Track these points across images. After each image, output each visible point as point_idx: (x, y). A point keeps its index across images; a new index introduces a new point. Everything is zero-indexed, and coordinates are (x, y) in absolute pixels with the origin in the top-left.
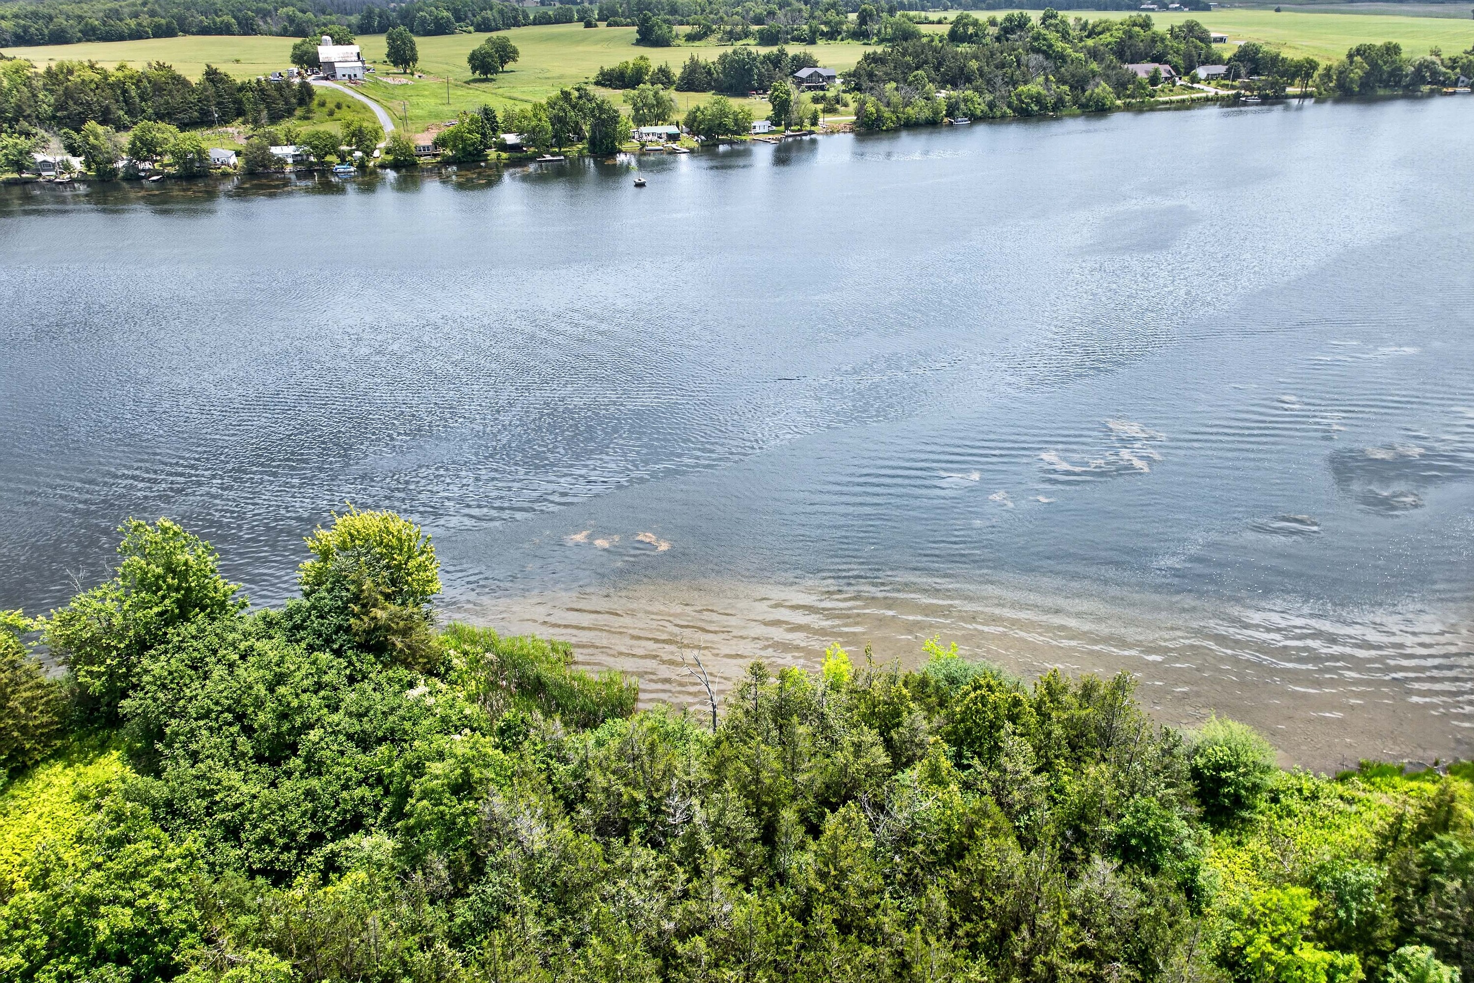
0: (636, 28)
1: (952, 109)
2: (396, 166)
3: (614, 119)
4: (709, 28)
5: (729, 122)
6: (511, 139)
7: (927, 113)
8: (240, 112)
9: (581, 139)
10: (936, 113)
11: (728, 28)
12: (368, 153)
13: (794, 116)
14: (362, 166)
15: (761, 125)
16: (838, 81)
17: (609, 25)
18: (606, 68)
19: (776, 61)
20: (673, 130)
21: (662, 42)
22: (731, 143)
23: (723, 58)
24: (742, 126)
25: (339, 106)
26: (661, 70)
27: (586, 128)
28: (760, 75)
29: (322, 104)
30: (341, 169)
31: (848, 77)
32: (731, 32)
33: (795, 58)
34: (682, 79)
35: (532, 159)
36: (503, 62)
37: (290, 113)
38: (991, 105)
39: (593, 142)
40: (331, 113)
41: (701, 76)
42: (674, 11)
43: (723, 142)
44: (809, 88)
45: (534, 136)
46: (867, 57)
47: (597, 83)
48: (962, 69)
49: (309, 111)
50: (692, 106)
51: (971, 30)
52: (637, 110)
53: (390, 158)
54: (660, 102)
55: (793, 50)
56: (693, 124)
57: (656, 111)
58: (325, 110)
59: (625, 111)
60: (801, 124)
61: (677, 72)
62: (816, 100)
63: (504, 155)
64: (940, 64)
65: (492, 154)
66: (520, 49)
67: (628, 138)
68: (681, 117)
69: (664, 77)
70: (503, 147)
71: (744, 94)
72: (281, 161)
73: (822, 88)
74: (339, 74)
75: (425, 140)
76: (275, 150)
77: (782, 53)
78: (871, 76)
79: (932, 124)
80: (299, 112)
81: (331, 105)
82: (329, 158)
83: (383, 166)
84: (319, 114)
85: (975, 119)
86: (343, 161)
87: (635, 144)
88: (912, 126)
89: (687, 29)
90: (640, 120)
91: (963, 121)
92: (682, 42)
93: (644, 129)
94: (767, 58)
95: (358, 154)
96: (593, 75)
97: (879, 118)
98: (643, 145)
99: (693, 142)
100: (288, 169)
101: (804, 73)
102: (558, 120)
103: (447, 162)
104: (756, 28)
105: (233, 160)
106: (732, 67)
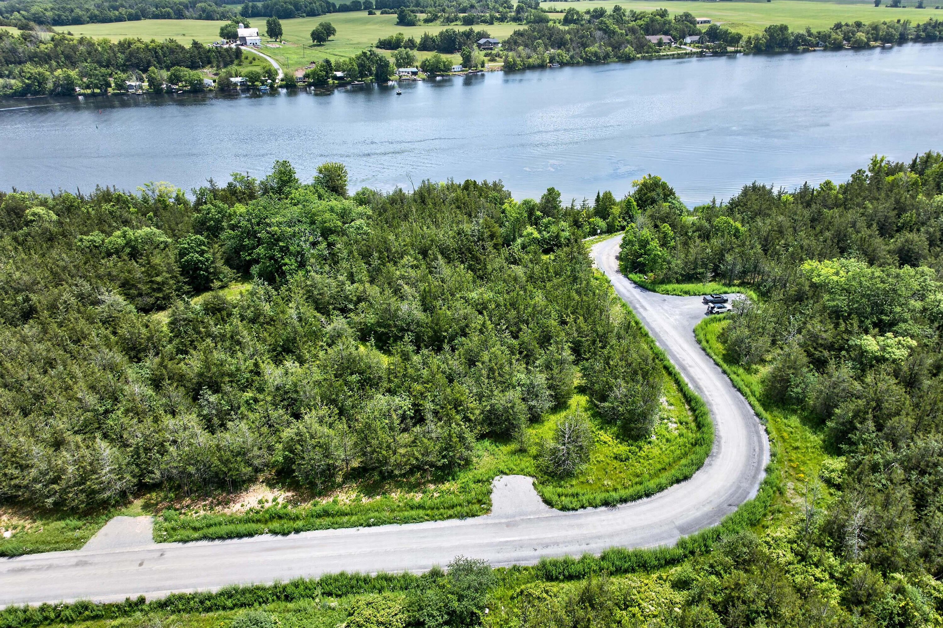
0: (396, 15)
1: (552, 60)
2: (286, 86)
3: (387, 64)
4: (436, 16)
5: (441, 66)
6: (339, 74)
7: (539, 61)
8: (209, 62)
9: (371, 75)
10: (543, 61)
11: (447, 15)
12: (274, 80)
13: (473, 63)
14: (272, 86)
15: (457, 67)
16: (500, 45)
17: (382, 13)
18: (382, 38)
19: (468, 35)
20: (415, 70)
21: (411, 24)
22: (442, 76)
23: (441, 34)
24: (447, 68)
25: (254, 59)
26: (409, 40)
27: (374, 69)
28: (460, 42)
29: (247, 58)
30: (263, 87)
31: (504, 43)
32: (448, 18)
33: (478, 33)
34: (420, 44)
35: (349, 83)
36: (328, 35)
37: (232, 62)
38: (572, 57)
39: (377, 75)
40: (251, 63)
41: (430, 43)
42: (418, 5)
43: (439, 75)
44: (484, 49)
45: (350, 73)
46: (515, 33)
47: (377, 47)
48: (561, 39)
49: (241, 61)
50: (424, 58)
51: (575, 17)
52: (397, 60)
53: (284, 83)
54: (408, 56)
55: (477, 28)
56: (424, 67)
57: (406, 61)
58: (248, 61)
59: (392, 61)
60: (476, 66)
61: (418, 41)
62: (486, 55)
63: (336, 82)
64: (551, 36)
65: (330, 81)
66: (336, 27)
67: (393, 73)
68: (418, 64)
69: (411, 44)
70: (335, 78)
71: (451, 52)
72: (236, 84)
73: (491, 49)
74: (248, 43)
75: (300, 74)
76: (233, 80)
77: (471, 30)
78: (516, 43)
79: (542, 67)
80: (236, 62)
81: (250, 59)
82: (256, 83)
83: (281, 87)
84: (246, 62)
85: (563, 64)
86: (263, 84)
87: (397, 77)
88: (532, 67)
89: (423, 16)
90: (399, 66)
91: (556, 65)
92: (422, 23)
93: (401, 70)
94: (464, 33)
95: (269, 81)
96: (375, 42)
97: (515, 63)
98: (400, 77)
99: (424, 75)
100: (238, 88)
101: (482, 41)
102: (361, 66)
103: (310, 85)
104: (461, 15)
105: (213, 84)
106: (445, 39)
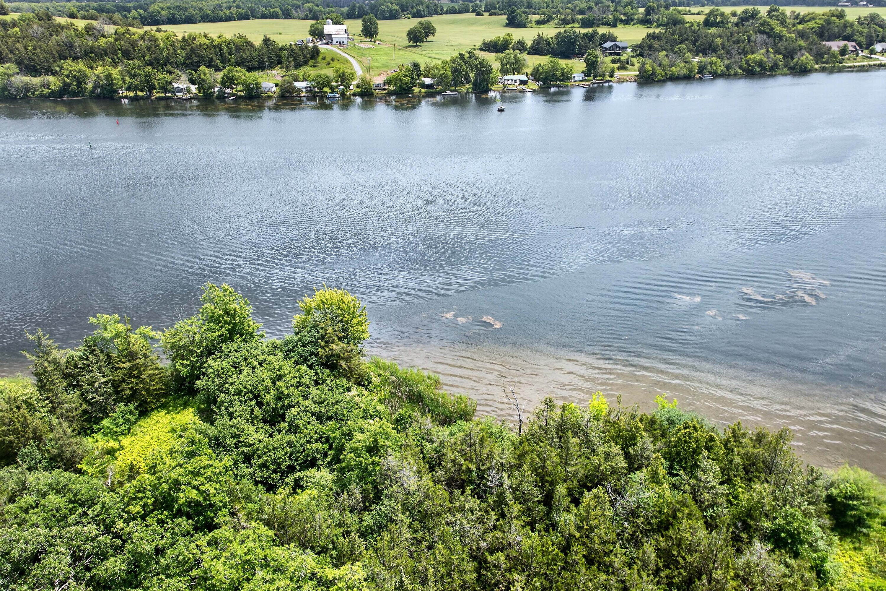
0: (506, 16)
1: (702, 69)
2: (362, 95)
3: (489, 70)
4: (551, 16)
5: (559, 74)
6: (428, 81)
7: (685, 71)
8: (280, 62)
9: (468, 82)
10: (691, 71)
11: (563, 17)
12: (347, 87)
13: (599, 71)
14: (343, 95)
15: (578, 76)
16: (629, 50)
17: (490, 15)
18: (487, 40)
19: (590, 37)
20: (524, 78)
21: (522, 25)
22: (558, 86)
23: (558, 35)
24: (566, 76)
25: (333, 60)
26: (519, 42)
27: (472, 75)
28: (580, 45)
29: (324, 58)
30: (331, 95)
31: (635, 48)
32: (564, 19)
33: (603, 36)
34: (532, 47)
35: (439, 93)
36: (427, 36)
37: (306, 63)
38: (728, 67)
39: (475, 84)
40: (328, 64)
41: (543, 46)
42: (530, 6)
43: (554, 86)
44: (610, 54)
45: (441, 80)
46: (648, 36)
47: (481, 49)
48: (710, 44)
49: (316, 62)
50: (537, 63)
51: (719, 19)
52: (503, 66)
53: (359, 90)
54: (517, 61)
55: (602, 30)
56: (536, 75)
57: (514, 66)
58: (325, 62)
59: (496, 66)
60: (603, 75)
61: (529, 43)
62: (614, 62)
63: (423, 90)
64: (696, 40)
65: (416, 89)
66: (436, 28)
67: (496, 82)
68: (529, 70)
69: (521, 46)
70: (423, 86)
71: (569, 57)
72: (299, 90)
73: (619, 54)
74: (334, 42)
75: (379, 80)
76: (297, 84)
77: (595, 32)
78: (650, 47)
79: (688, 78)
80: (311, 63)
81: (328, 59)
82: (325, 89)
83: (355, 95)
84: (322, 63)
85: (716, 75)
86: (333, 92)
87: (500, 86)
88: (674, 79)
89: (537, 17)
90: (504, 72)
91: (708, 77)
92: (533, 25)
93: (506, 77)
94: (585, 35)
95: (342, 87)
96: (479, 44)
97: (654, 73)
98: (505, 87)
99: (535, 86)
100: (303, 95)
101: (608, 45)
102: (456, 71)
103: (391, 93)
104: (580, 17)
105: (274, 89)
106: (563, 41)
